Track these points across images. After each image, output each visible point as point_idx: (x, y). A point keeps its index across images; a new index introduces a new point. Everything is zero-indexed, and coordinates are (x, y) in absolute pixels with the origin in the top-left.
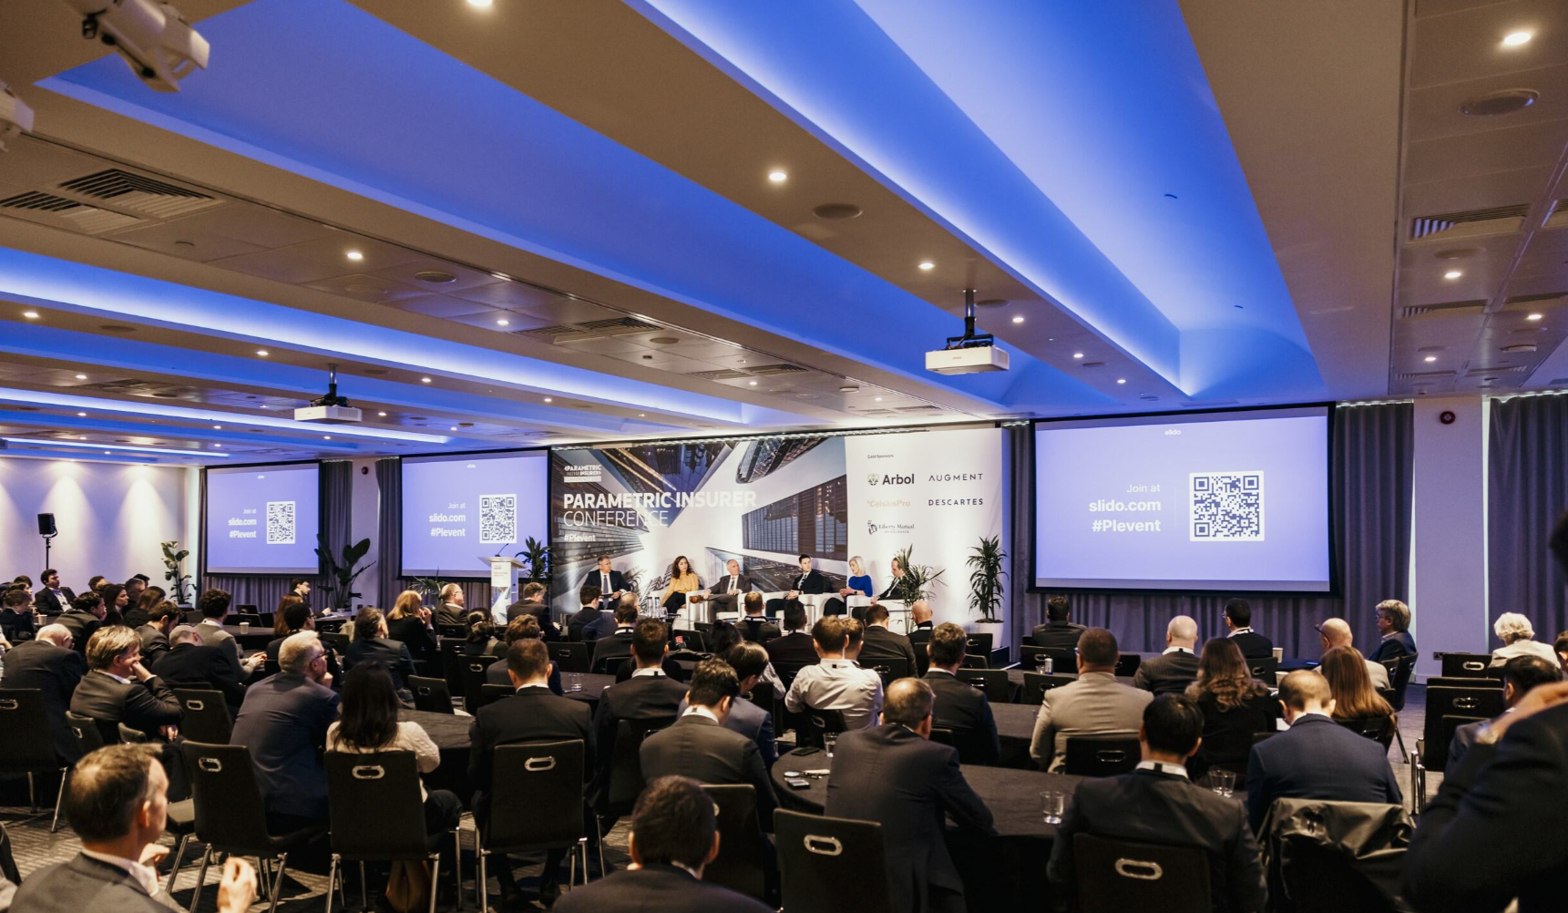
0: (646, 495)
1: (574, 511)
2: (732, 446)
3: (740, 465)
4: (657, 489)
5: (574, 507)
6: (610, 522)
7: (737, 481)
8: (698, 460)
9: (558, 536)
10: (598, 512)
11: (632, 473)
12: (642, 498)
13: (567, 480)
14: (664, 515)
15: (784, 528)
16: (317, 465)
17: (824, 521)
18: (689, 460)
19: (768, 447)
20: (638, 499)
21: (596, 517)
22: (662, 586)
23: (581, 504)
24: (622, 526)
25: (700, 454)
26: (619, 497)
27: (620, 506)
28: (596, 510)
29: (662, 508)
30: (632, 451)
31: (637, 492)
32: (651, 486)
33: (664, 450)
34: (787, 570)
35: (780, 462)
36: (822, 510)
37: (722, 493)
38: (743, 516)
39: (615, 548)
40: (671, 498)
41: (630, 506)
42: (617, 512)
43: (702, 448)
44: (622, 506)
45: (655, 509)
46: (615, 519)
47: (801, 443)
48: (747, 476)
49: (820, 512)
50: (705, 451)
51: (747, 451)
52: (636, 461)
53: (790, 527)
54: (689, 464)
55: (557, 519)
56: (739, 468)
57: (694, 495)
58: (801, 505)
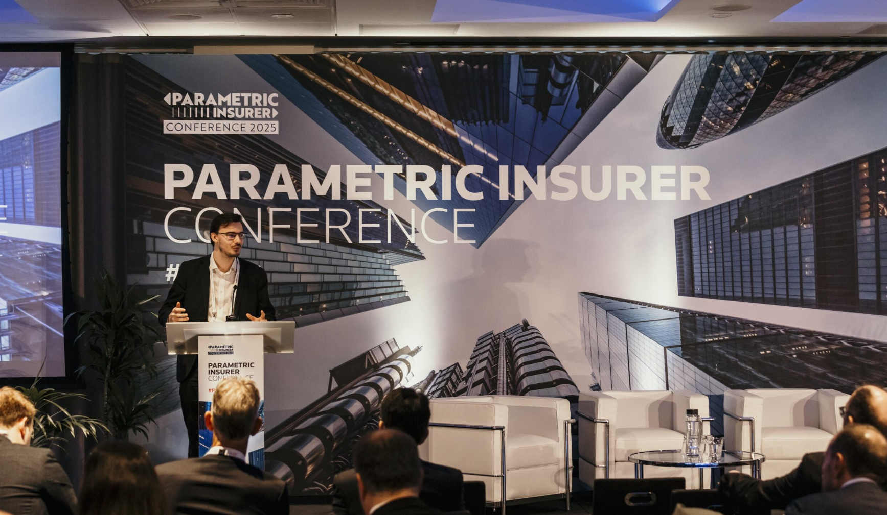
0: (412, 170)
2: (647, 63)
3: (668, 106)
4: (444, 155)
5: (197, 195)
6: (306, 234)
7: (661, 143)
8: (556, 92)
10: (272, 211)
11: (375, 120)
12: (400, 179)
13: (171, 127)
14: (463, 218)
15: (780, 249)
18: (531, 91)
19: (737, 69)
20: (389, 181)
21: (265, 222)
22: (462, 386)
23: (217, 188)
24: (344, 243)
25: (561, 78)
26: (334, 173)
27: (336, 197)
28: (264, 205)
29: (457, 200)
31: (388, 163)
32: (426, 149)
33: (462, 64)
34: (790, 341)
35: (768, 104)
36: (871, 210)
37: (622, 170)
38: (677, 222)
39: (323, 297)
40: (483, 178)
41: (366, 196)
42: (328, 210)
43: (567, 65)
44: (344, 194)
45: (440, 203)
46: (322, 226)
47: (819, 64)
48: (685, 131)
49: (867, 215)
50: (577, 72)
51: (683, 76)
52: (382, 87)
53: (797, 247)
54: (532, 100)
55: (141, 228)
56: (663, 113)
57: (548, 174)
58: (820, 198)
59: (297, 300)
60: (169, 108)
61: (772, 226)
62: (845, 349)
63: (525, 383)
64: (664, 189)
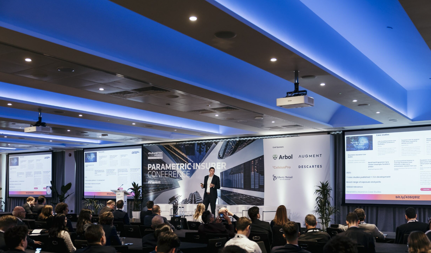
0: (181, 164)
1: (152, 171)
2: (216, 143)
4: (185, 161)
5: (152, 169)
6: (166, 176)
7: (218, 158)
8: (202, 150)
9: (145, 182)
10: (162, 172)
11: (176, 156)
12: (179, 166)
13: (149, 158)
14: (188, 173)
15: (237, 178)
16: (51, 152)
17: (255, 175)
18: (198, 149)
19: (231, 144)
20: (178, 166)
21: (161, 174)
22: (187, 202)
23: (155, 168)
24: (171, 177)
25: (203, 147)
26: (170, 165)
27: (170, 169)
29: (187, 170)
30: (175, 146)
31: (177, 163)
32: (183, 160)
33: (188, 145)
34: (239, 196)
35: (236, 150)
36: (253, 170)
38: (221, 173)
39: (168, 186)
40: (191, 166)
41: (174, 169)
42: (169, 171)
43: (204, 144)
44: (171, 169)
45: (185, 170)
46: (168, 174)
47: (245, 142)
48: (222, 156)
49: (253, 171)
50: (205, 146)
51: (222, 145)
52: (177, 150)
53: (240, 178)
54: (199, 151)
55: (145, 175)
56: (219, 152)
57: (201, 164)
58: (245, 168)
59: (165, 187)
60: (149, 155)
61: (236, 174)
62: (248, 197)
63: (197, 202)
64: (219, 167)
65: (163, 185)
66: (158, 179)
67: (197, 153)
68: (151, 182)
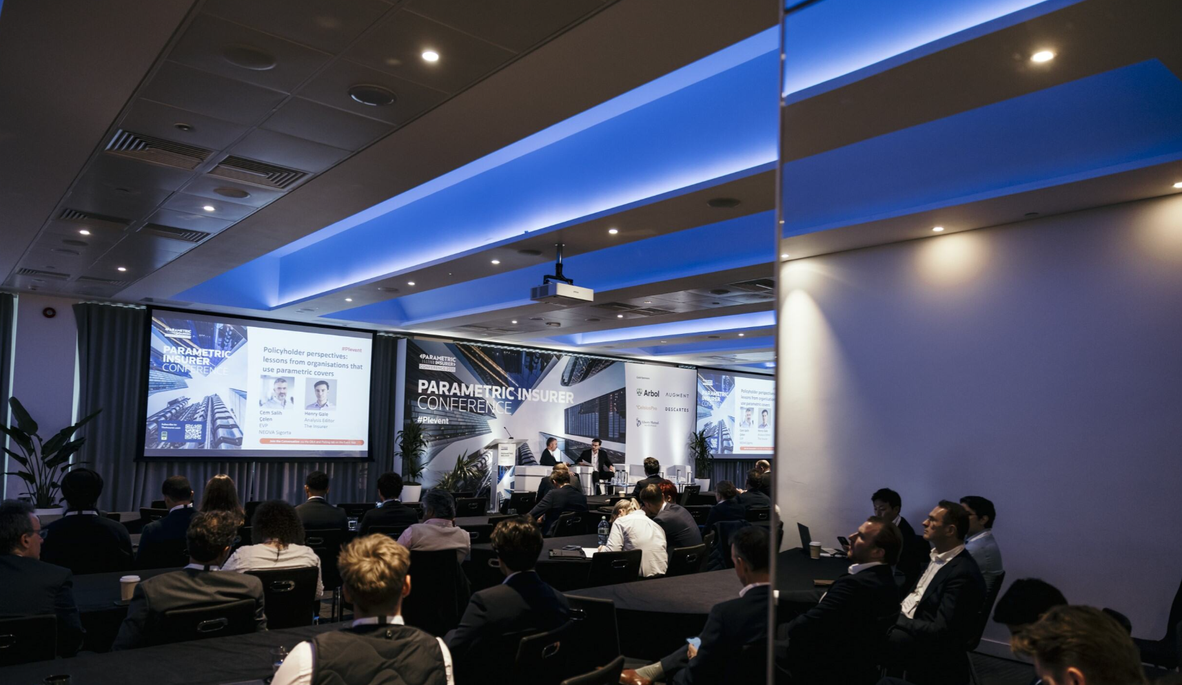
0: (495, 387)
1: (429, 396)
2: (559, 357)
3: (564, 373)
4: (503, 383)
5: (429, 392)
6: (462, 408)
7: (562, 384)
8: (535, 365)
9: (411, 418)
10: (452, 399)
11: (484, 369)
12: (491, 390)
13: (422, 366)
14: (508, 405)
15: (590, 420)
17: (614, 416)
18: (528, 364)
19: (581, 362)
20: (487, 391)
21: (450, 403)
23: (435, 390)
24: (473, 412)
25: (536, 360)
26: (471, 387)
27: (472, 395)
28: (450, 397)
29: (507, 399)
30: (483, 350)
31: (487, 385)
32: (498, 381)
33: (509, 353)
35: (588, 374)
37: (552, 392)
38: (565, 410)
39: (466, 431)
40: (514, 392)
41: (480, 396)
42: (469, 400)
43: (538, 356)
44: (474, 395)
45: (502, 400)
46: (467, 405)
47: (601, 363)
48: (568, 381)
49: (612, 411)
50: (540, 359)
51: (568, 363)
52: (486, 359)
53: (594, 420)
54: (528, 367)
55: (410, 402)
56: (562, 374)
57: (532, 392)
58: (600, 405)
59: (459, 431)
60: (421, 359)
61: (588, 412)
63: (523, 461)
65: (455, 427)
66: (443, 414)
67: (526, 371)
68: (424, 420)
